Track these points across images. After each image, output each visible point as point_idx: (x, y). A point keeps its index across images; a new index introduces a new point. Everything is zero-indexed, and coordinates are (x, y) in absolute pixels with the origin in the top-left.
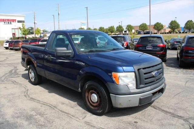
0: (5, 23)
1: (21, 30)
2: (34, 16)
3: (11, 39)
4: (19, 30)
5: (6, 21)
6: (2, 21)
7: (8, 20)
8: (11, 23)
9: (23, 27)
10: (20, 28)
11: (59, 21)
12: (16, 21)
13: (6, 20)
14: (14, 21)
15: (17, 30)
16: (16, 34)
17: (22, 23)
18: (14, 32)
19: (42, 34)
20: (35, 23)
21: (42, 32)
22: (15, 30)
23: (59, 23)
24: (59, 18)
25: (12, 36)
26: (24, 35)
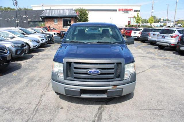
0: (123, 12)
1: (135, 18)
2: (153, 5)
3: (126, 26)
4: (134, 18)
5: (124, 11)
6: (121, 11)
7: (126, 9)
8: (128, 12)
9: (138, 16)
10: (135, 17)
11: (176, 10)
12: (132, 11)
13: (124, 9)
14: (130, 10)
15: (133, 18)
16: (131, 22)
17: (137, 12)
18: (129, 21)
19: (162, 23)
20: (152, 12)
21: (163, 21)
22: (131, 18)
23: (175, 12)
24: (176, 7)
25: (127, 24)
26: (137, 23)
